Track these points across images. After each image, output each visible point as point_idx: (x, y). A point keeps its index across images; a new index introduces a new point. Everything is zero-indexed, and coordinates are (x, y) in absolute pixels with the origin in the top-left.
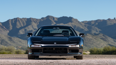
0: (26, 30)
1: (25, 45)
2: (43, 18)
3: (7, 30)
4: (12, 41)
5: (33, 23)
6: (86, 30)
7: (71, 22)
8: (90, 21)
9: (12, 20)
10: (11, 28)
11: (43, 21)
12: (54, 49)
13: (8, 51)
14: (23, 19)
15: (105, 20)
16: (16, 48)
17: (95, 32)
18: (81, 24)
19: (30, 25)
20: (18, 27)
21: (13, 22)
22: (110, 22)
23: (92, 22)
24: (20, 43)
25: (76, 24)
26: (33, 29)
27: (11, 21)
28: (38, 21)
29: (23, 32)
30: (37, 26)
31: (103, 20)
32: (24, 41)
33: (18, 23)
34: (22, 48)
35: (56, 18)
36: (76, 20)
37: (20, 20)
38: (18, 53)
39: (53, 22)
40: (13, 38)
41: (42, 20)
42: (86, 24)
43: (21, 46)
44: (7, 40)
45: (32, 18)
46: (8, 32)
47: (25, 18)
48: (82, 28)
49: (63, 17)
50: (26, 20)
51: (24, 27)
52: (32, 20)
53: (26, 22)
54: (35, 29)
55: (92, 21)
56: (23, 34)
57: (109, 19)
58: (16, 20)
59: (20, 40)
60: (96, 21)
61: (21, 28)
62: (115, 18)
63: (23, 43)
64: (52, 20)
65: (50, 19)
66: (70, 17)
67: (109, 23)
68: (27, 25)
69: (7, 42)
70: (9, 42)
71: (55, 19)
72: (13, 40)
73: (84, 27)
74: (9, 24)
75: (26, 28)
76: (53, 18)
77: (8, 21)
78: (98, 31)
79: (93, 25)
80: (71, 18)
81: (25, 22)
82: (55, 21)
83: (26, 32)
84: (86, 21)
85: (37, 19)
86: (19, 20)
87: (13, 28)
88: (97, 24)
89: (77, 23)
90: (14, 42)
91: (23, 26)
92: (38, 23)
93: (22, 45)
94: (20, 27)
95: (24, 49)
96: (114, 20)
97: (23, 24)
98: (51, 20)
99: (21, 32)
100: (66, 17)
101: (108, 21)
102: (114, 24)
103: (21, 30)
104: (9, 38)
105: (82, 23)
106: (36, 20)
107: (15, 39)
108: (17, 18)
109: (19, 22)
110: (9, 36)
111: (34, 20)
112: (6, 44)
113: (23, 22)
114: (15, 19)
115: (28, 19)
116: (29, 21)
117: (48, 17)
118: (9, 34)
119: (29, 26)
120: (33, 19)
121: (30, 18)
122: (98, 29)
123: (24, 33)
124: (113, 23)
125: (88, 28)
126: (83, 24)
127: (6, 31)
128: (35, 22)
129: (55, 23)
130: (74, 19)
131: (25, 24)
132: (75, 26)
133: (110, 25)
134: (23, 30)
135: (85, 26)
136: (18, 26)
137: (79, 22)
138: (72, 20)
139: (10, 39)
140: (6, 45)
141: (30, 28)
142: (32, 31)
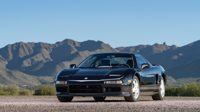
0: (32, 60)
1: (31, 83)
2: (58, 43)
3: (5, 61)
4: (12, 77)
5: (44, 50)
7: (101, 48)
8: (127, 47)
9: (12, 45)
10: (11, 58)
11: (59, 47)
12: (87, 87)
13: (8, 91)
14: (28, 44)
15: (150, 46)
16: (18, 88)
19: (39, 53)
20: (21, 56)
21: (14, 48)
22: (158, 49)
23: (131, 49)
24: (24, 80)
26: (43, 59)
27: (10, 47)
28: (51, 48)
29: (29, 63)
30: (50, 54)
31: (148, 45)
32: (30, 76)
33: (21, 50)
34: (27, 87)
35: (78, 43)
36: (108, 46)
37: (24, 45)
38: (22, 94)
39: (74, 48)
40: (13, 72)
41: (57, 46)
43: (26, 84)
44: (5, 75)
45: (42, 43)
46: (7, 63)
47: (32, 43)
49: (89, 42)
50: (33, 46)
51: (31, 56)
52: (42, 46)
53: (34, 49)
54: (46, 59)
55: (130, 47)
56: (29, 67)
57: (156, 45)
58: (18, 45)
59: (25, 75)
60: (138, 47)
61: (26, 57)
62: (164, 43)
63: (29, 80)
64: (72, 46)
65: (70, 44)
66: (98, 41)
67: (156, 50)
68: (35, 54)
69: (4, 78)
70: (8, 78)
71: (77, 45)
72: (14, 75)
74: (8, 51)
75: (34, 58)
76: (74, 43)
77: (7, 47)
80: (100, 43)
81: (31, 48)
82: (77, 48)
83: (33, 63)
84: (122, 47)
85: (49, 44)
86: (22, 46)
87: (13, 57)
88: (138, 51)
89: (109, 49)
90: (15, 78)
91: (28, 54)
92: (51, 50)
93: (28, 82)
94: (24, 56)
95: (30, 89)
97: (29, 51)
98: (70, 46)
99: (26, 63)
100: (93, 42)
101: (154, 46)
102: (163, 51)
103: (26, 60)
104: (8, 72)
105: (116, 50)
106: (48, 46)
107: (18, 74)
108: (19, 43)
109: (24, 48)
110: (8, 69)
111: (45, 46)
112: (4, 81)
113: (29, 49)
114: (16, 43)
115: (36, 44)
116: (38, 47)
117: (66, 41)
118: (7, 66)
119: (38, 55)
120: (44, 44)
121: (39, 43)
123: (30, 65)
124: (161, 50)
127: (3, 62)
128: (47, 49)
129: (76, 50)
130: (105, 44)
131: (32, 52)
133: (158, 53)
134: (29, 60)
136: (22, 54)
137: (111, 48)
138: (102, 45)
139: (10, 74)
140: (3, 83)
141: (39, 58)
142: (41, 62)
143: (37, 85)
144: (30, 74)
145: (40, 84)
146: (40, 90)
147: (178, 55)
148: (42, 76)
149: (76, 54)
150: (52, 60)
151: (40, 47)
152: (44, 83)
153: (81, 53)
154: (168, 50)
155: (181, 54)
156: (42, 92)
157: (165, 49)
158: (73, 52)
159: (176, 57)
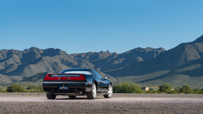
0: (6, 63)
2: (26, 50)
5: (15, 56)
6: (76, 63)
7: (59, 54)
11: (27, 53)
14: (3, 51)
15: (97, 53)
17: (86, 66)
18: (70, 58)
22: (103, 55)
25: (63, 57)
26: (14, 63)
28: (20, 54)
29: (3, 66)
30: (20, 59)
31: (95, 52)
34: (1, 84)
35: (42, 50)
36: (65, 52)
39: (38, 54)
41: (25, 53)
42: (76, 57)
47: (6, 50)
48: (70, 61)
49: (50, 49)
50: (7, 52)
51: (5, 60)
54: (17, 63)
55: (82, 54)
57: (101, 52)
60: (87, 53)
61: (1, 61)
62: (108, 51)
64: (37, 52)
65: (35, 51)
66: (57, 49)
67: (101, 57)
68: (8, 58)
71: (42, 52)
73: (73, 61)
75: (7, 61)
76: (39, 50)
78: (89, 65)
79: (83, 58)
80: (58, 50)
81: (5, 54)
82: (41, 54)
83: (6, 66)
84: (75, 54)
85: (19, 51)
88: (88, 57)
89: (65, 55)
91: (3, 59)
92: (21, 56)
93: (2, 80)
95: (4, 86)
96: (107, 53)
97: (3, 56)
98: (35, 53)
99: (1, 66)
100: (53, 49)
103: (1, 63)
105: (71, 56)
106: (18, 53)
113: (3, 54)
115: (9, 51)
116: (10, 53)
117: (32, 48)
119: (10, 59)
120: (15, 51)
121: (11, 50)
122: (89, 63)
123: (4, 68)
124: (106, 57)
125: (78, 61)
126: (73, 57)
128: (17, 55)
129: (40, 56)
130: (62, 51)
131: (6, 57)
132: (63, 59)
133: (103, 58)
134: (3, 63)
135: (74, 59)
137: (67, 54)
138: (60, 52)
141: (11, 61)
142: (13, 65)
143: (9, 83)
144: (4, 74)
145: (12, 82)
146: (11, 87)
147: (119, 61)
148: (13, 75)
149: (40, 59)
150: (21, 63)
151: (12, 53)
152: (15, 81)
153: (43, 58)
154: (110, 56)
155: (120, 60)
156: (13, 88)
157: (108, 56)
158: (37, 57)
159: (116, 62)
